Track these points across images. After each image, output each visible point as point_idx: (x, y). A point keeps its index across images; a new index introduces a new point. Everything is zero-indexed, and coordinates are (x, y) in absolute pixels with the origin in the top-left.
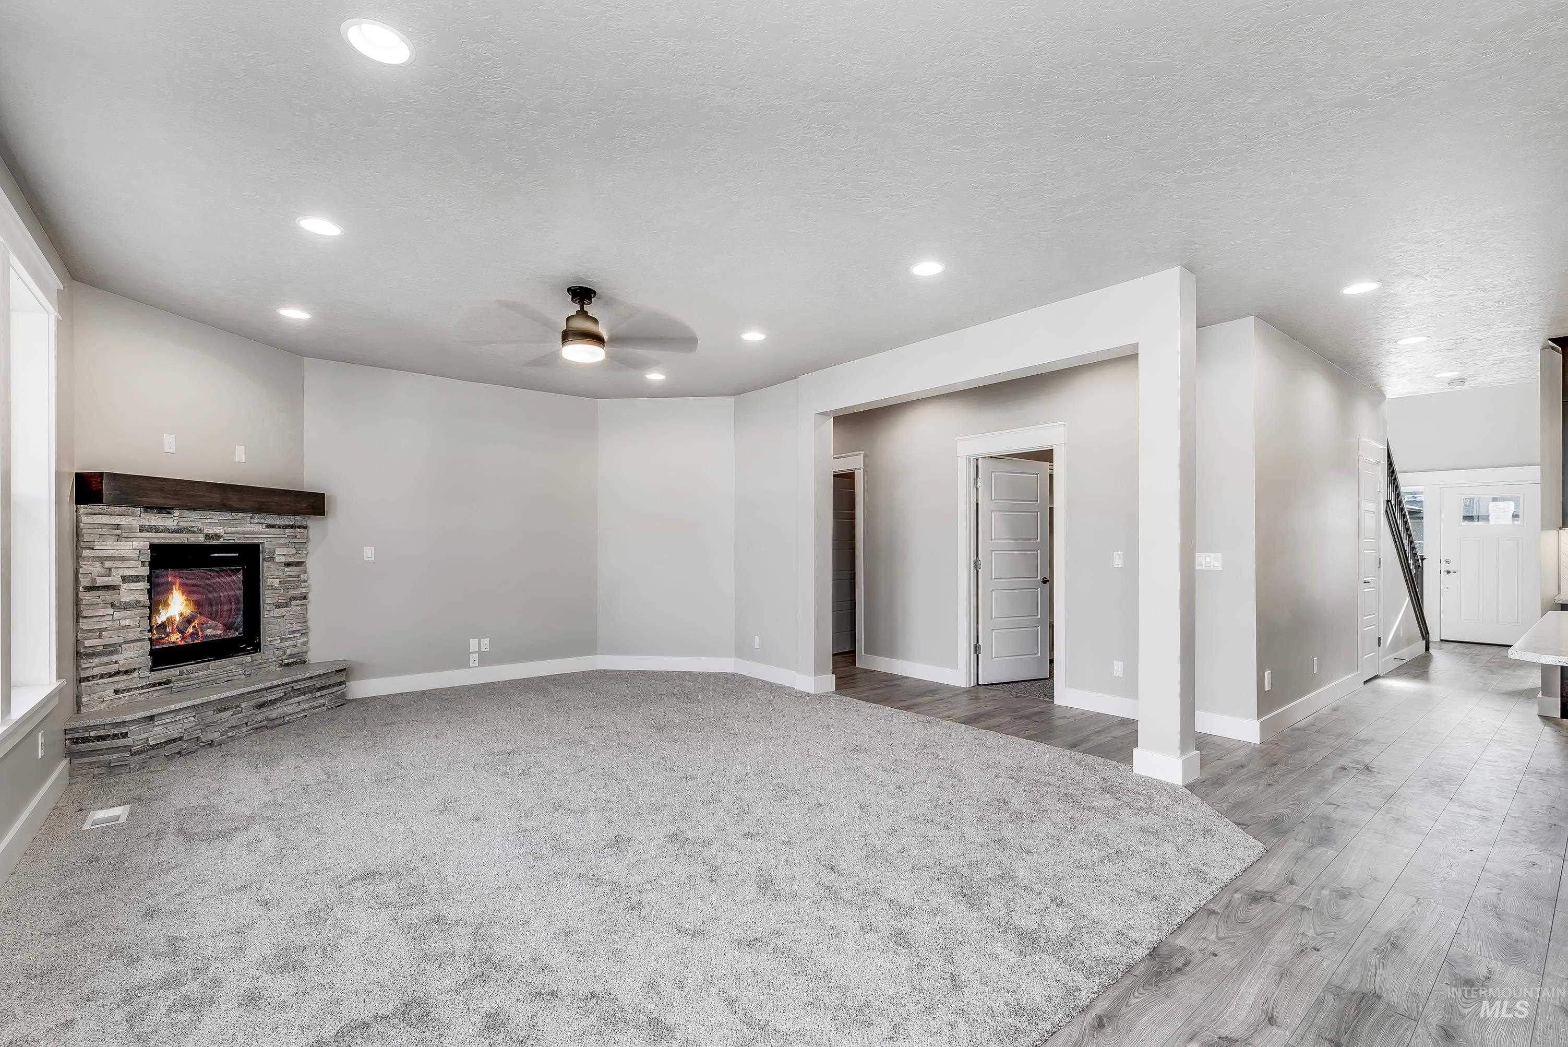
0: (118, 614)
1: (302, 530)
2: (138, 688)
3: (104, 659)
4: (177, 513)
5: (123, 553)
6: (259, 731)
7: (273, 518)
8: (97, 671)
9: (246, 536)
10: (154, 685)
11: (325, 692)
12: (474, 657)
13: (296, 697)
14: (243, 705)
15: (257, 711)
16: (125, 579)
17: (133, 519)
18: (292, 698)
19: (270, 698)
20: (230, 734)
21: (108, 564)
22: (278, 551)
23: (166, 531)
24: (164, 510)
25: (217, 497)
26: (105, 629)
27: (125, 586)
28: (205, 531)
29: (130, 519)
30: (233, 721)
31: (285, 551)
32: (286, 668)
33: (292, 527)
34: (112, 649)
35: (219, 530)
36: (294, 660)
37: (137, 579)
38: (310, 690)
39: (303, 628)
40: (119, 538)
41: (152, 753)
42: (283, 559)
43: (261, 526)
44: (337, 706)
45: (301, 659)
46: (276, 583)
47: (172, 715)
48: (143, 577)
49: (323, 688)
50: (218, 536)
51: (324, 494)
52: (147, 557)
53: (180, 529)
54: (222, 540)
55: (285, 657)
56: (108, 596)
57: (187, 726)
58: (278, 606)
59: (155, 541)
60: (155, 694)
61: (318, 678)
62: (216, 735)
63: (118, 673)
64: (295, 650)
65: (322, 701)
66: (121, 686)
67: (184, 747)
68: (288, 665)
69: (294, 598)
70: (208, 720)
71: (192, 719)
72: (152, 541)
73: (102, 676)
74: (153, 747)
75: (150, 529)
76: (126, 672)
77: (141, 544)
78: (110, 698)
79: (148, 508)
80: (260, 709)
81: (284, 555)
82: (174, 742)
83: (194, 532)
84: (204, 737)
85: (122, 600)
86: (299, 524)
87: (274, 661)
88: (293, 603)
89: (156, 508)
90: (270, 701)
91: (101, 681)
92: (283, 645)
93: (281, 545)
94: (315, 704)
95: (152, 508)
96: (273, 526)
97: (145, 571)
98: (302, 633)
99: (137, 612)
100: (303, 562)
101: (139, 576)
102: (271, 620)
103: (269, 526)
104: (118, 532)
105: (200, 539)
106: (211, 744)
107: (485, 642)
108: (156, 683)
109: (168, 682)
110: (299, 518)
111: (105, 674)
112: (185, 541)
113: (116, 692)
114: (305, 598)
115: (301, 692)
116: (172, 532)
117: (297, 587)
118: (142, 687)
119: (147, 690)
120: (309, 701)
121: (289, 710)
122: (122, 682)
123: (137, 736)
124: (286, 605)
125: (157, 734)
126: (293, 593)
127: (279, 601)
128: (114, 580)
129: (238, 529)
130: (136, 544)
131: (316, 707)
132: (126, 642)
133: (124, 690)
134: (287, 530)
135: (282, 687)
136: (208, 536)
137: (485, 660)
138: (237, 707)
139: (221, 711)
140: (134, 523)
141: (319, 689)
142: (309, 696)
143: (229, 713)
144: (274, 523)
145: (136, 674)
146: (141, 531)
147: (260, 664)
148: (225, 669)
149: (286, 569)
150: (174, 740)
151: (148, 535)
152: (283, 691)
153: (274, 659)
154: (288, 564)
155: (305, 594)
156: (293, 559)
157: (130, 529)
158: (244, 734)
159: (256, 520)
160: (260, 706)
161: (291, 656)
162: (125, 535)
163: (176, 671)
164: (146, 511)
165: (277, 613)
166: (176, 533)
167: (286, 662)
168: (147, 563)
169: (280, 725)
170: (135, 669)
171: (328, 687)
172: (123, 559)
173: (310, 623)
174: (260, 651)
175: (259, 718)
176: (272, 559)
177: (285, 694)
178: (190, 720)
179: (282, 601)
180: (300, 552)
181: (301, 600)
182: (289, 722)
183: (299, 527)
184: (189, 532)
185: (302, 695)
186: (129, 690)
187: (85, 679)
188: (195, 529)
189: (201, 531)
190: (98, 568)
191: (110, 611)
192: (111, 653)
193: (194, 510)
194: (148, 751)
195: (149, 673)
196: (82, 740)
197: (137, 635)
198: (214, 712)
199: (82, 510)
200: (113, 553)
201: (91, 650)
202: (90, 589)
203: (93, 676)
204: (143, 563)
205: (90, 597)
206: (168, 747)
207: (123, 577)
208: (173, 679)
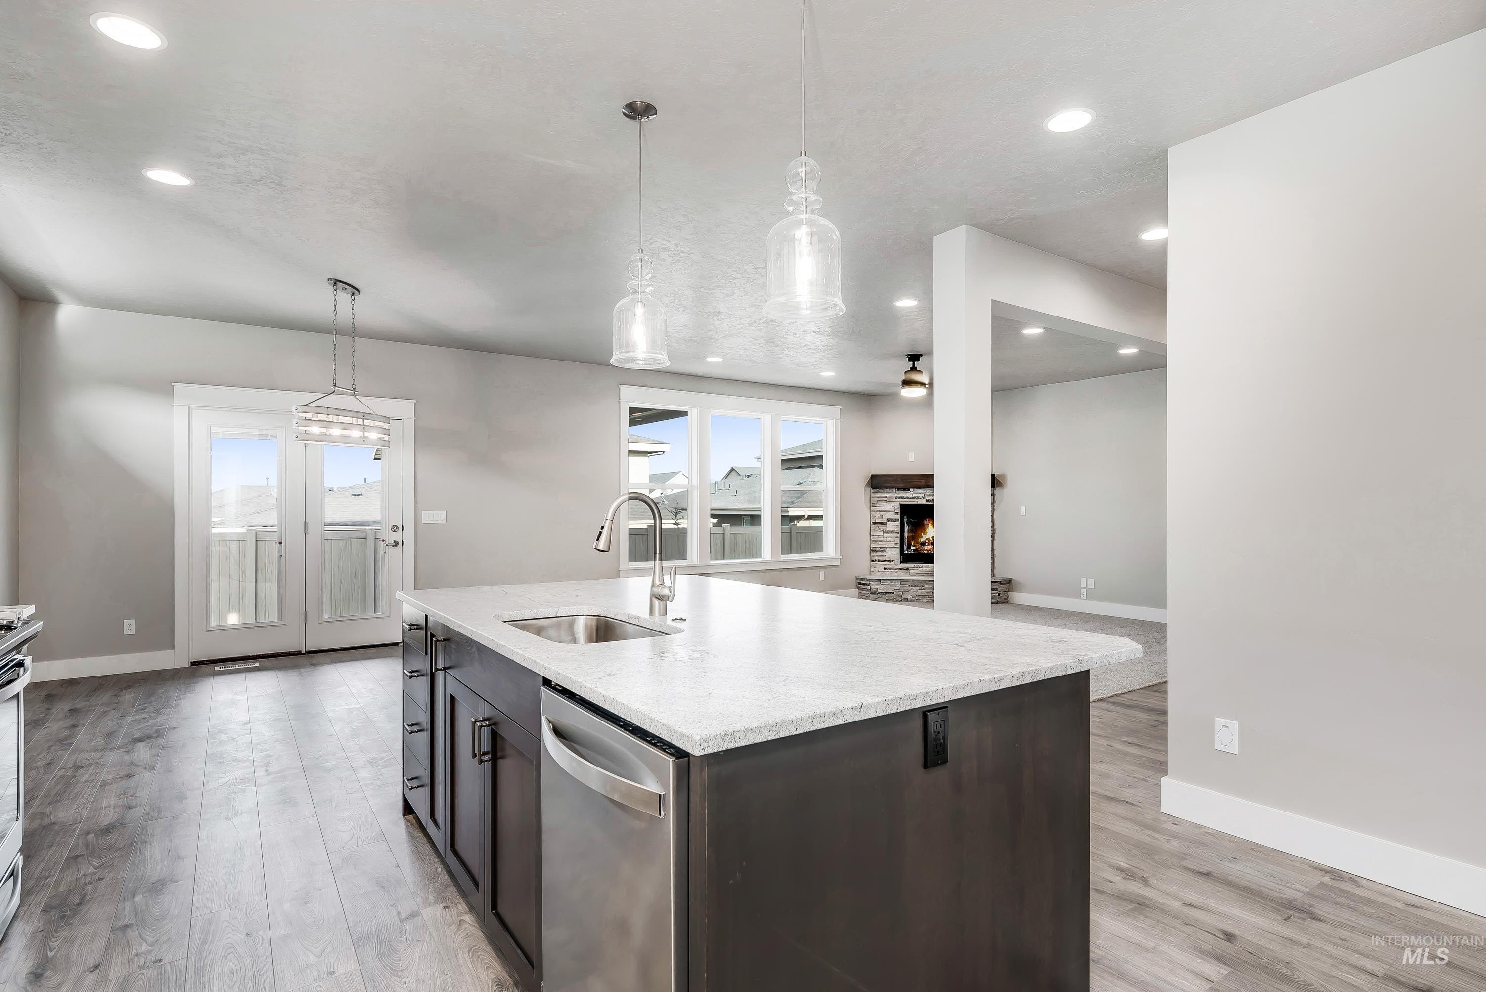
0: (885, 535)
2: (894, 569)
3: (880, 554)
4: (912, 490)
5: (888, 509)
8: (877, 558)
10: (901, 569)
12: (1083, 592)
14: (926, 586)
16: (888, 520)
17: (892, 493)
20: (917, 598)
21: (880, 513)
23: (907, 498)
24: (907, 489)
25: (923, 482)
26: (881, 541)
27: (888, 523)
28: (926, 498)
29: (890, 493)
30: (919, 592)
34: (883, 550)
37: (895, 520)
40: (887, 502)
41: (880, 596)
48: (898, 519)
50: (932, 501)
52: (898, 511)
53: (914, 498)
56: (881, 527)
57: (895, 588)
59: (902, 503)
60: (903, 573)
62: (910, 597)
63: (885, 561)
66: (887, 567)
67: (894, 597)
70: (906, 588)
72: (901, 503)
73: (879, 561)
74: (880, 593)
75: (899, 498)
76: (889, 561)
77: (895, 504)
78: (881, 571)
79: (899, 488)
83: (920, 499)
84: (904, 596)
85: (887, 529)
89: (903, 488)
91: (878, 563)
95: (901, 488)
97: (898, 517)
99: (893, 535)
104: (885, 499)
105: (923, 502)
106: (907, 600)
107: (1091, 581)
108: (903, 569)
109: (908, 569)
111: (881, 560)
112: (916, 503)
116: (910, 499)
118: (896, 569)
119: (898, 571)
122: (887, 565)
123: (874, 586)
125: (882, 588)
128: (884, 520)
130: (893, 505)
132: (888, 548)
133: (888, 569)
136: (927, 501)
137: (1091, 595)
138: (923, 586)
139: (914, 586)
140: (892, 495)
143: (918, 588)
145: (893, 563)
146: (895, 499)
150: (890, 593)
151: (898, 500)
157: (891, 498)
158: (925, 601)
162: (888, 500)
163: (913, 565)
164: (898, 490)
166: (912, 499)
168: (899, 514)
170: (893, 561)
172: (888, 511)
178: (898, 587)
184: (918, 499)
186: (890, 569)
187: (873, 561)
188: (921, 497)
189: (924, 498)
190: (878, 515)
191: (882, 533)
192: (882, 551)
193: (920, 488)
194: (878, 594)
195: (899, 563)
196: (860, 583)
197: (893, 545)
198: (909, 586)
199: (872, 491)
200: (883, 509)
201: (875, 549)
202: (875, 523)
203: (876, 560)
204: (896, 513)
205: (874, 527)
206: (887, 595)
207: (887, 519)
208: (910, 568)
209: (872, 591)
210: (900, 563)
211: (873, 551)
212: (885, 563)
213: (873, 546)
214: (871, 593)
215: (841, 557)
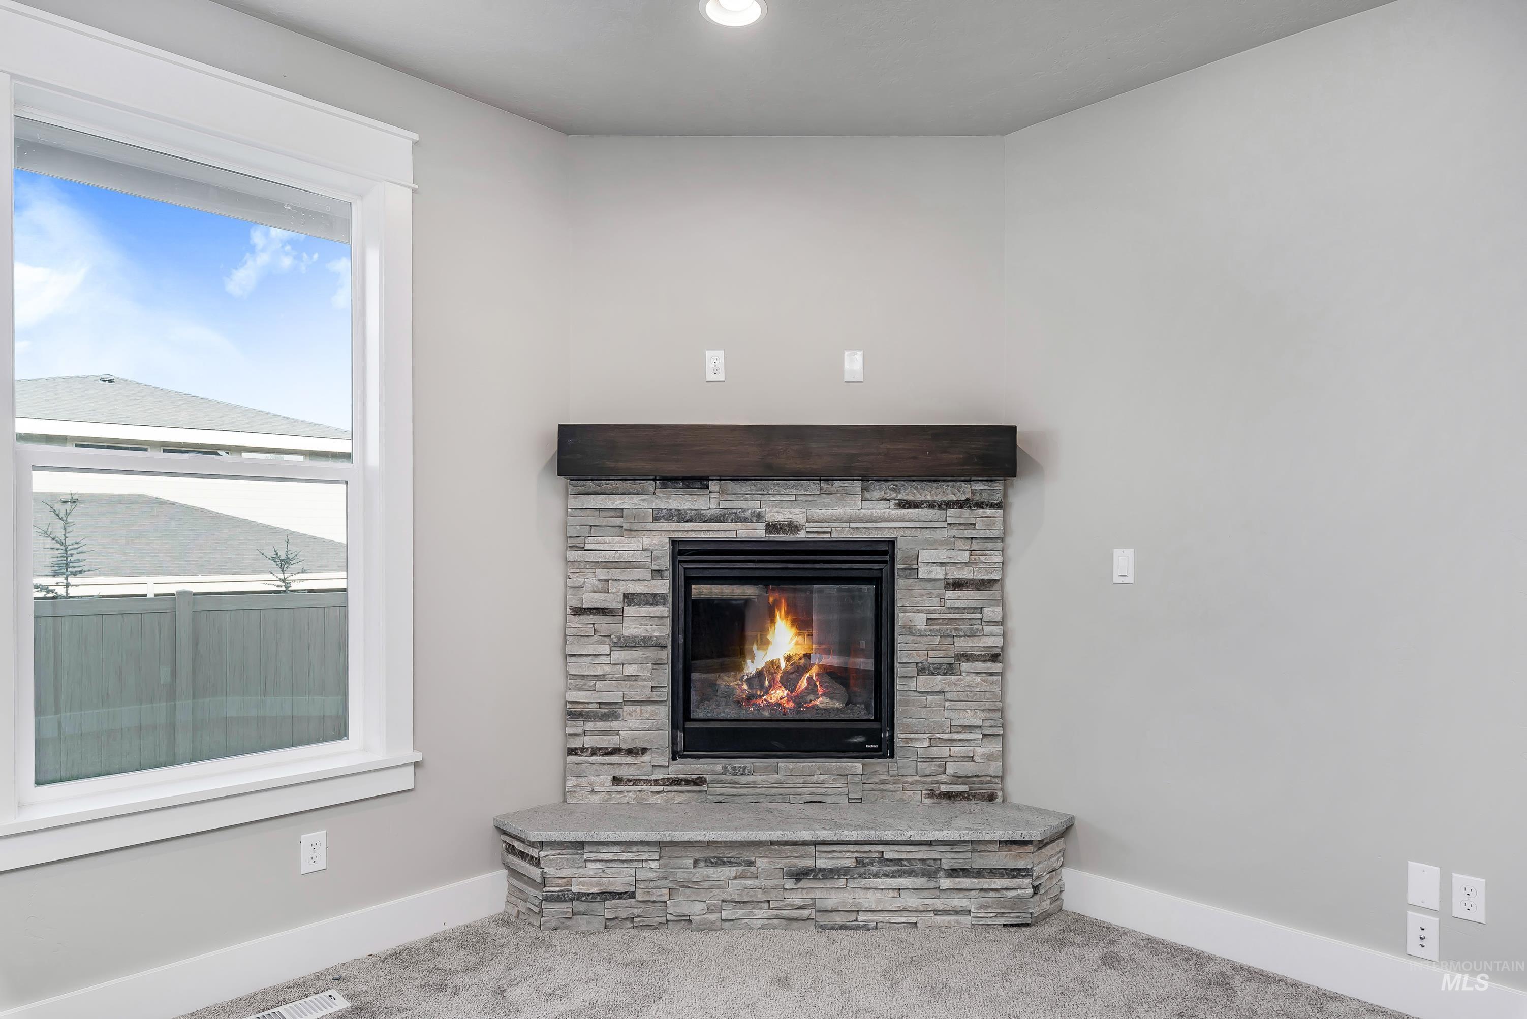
0: (617, 655)
1: (989, 512)
2: (650, 781)
3: (601, 725)
4: (714, 486)
5: (627, 557)
6: (795, 924)
7: (916, 488)
8: (589, 742)
9: (853, 525)
10: (677, 782)
11: (966, 882)
12: (1422, 924)
13: (886, 875)
14: (761, 863)
15: (790, 884)
16: (629, 599)
17: (644, 499)
18: (876, 876)
19: (821, 864)
20: (725, 914)
21: (602, 573)
22: (925, 556)
23: (699, 517)
24: (697, 481)
26: (601, 678)
27: (630, 611)
28: (768, 518)
29: (636, 499)
30: (734, 890)
31: (942, 555)
32: (944, 802)
33: (961, 505)
34: (609, 711)
35: (796, 515)
36: (964, 788)
37: (654, 599)
38: (930, 871)
39: (987, 723)
40: (622, 531)
41: (580, 906)
42: (939, 573)
43: (885, 504)
44: (1005, 925)
45: (985, 790)
46: (920, 621)
47: (616, 849)
48: (665, 596)
49: (965, 872)
50: (793, 527)
51: (1013, 429)
52: (665, 563)
53: (724, 515)
54: (802, 535)
55: (943, 778)
56: (604, 624)
57: (642, 875)
58: (933, 670)
59: (680, 536)
60: (679, 797)
61: (948, 848)
62: (698, 908)
63: (615, 751)
64: (968, 768)
65: (957, 902)
66: (623, 772)
67: (636, 912)
68: (949, 796)
69: (967, 657)
70: (681, 875)
71: (654, 865)
72: (675, 535)
73: (594, 752)
74: (579, 897)
75: (670, 515)
76: (630, 752)
77: (655, 540)
78: (603, 789)
79: (667, 481)
80: (798, 880)
81: (942, 564)
82: (620, 898)
83: (746, 520)
84: (675, 906)
85: (625, 633)
86: (985, 497)
87: (915, 783)
88: (965, 666)
89: (684, 479)
90: (821, 870)
91: (593, 759)
92: (935, 752)
93: (933, 545)
94: (939, 904)
95: (677, 481)
96: (916, 505)
97: (663, 586)
98: (985, 735)
99: (648, 654)
100: (998, 580)
101: (655, 595)
102: (914, 696)
103: (904, 505)
104: (618, 521)
105: (758, 532)
106: (686, 922)
108: (682, 780)
109: (699, 781)
110: (978, 486)
111: (600, 749)
112: (731, 536)
113: (616, 780)
114: (995, 658)
115: (902, 869)
116: (709, 520)
117: (972, 635)
118: (656, 781)
119: (660, 788)
120: (926, 893)
121: (869, 900)
122: (626, 766)
123: (558, 868)
124: (950, 669)
125: (589, 875)
126: (962, 644)
127: (930, 661)
128: (612, 600)
129: (839, 512)
130: (646, 541)
131: (947, 912)
132: (626, 702)
133: (629, 781)
134: (950, 512)
135: (857, 848)
136: (772, 528)
138: (750, 864)
139: (716, 864)
140: (644, 506)
141: (953, 873)
142: (920, 882)
143: (728, 872)
144: (920, 498)
145: (646, 758)
146: (656, 519)
147: (883, 782)
148: (809, 778)
149: (949, 594)
150: (620, 895)
151: (665, 525)
152: (856, 855)
153: (917, 778)
154: (958, 585)
155: (999, 650)
156: (966, 574)
157: (637, 516)
158: (759, 923)
159: (877, 494)
160: (800, 875)
161: (957, 778)
162: (626, 526)
163: (717, 765)
164: (664, 486)
165: (924, 682)
166: (716, 521)
167: (944, 788)
168: (668, 574)
169: (843, 927)
170: (644, 751)
171: (979, 873)
172: (629, 565)
173: (1013, 715)
174: (892, 756)
175: (797, 898)
176: (911, 571)
177: (859, 861)
178: (648, 867)
179: (937, 661)
180: (982, 558)
181: (984, 662)
182: (865, 927)
183: (980, 505)
184: (738, 519)
185: (911, 873)
186: (636, 782)
187: (572, 752)
188: (748, 514)
189: (759, 517)
190: (592, 578)
191: (605, 649)
192: (605, 717)
193: (746, 479)
194: (572, 900)
195: (664, 760)
196: (511, 849)
197: (646, 693)
198: (696, 862)
199: (570, 488)
200: (609, 556)
201: (579, 708)
202: (579, 611)
203: (583, 749)
204: (657, 573)
205: (579, 624)
206: (608, 903)
207: (626, 596)
208: (708, 777)
209: (550, 889)
210: (674, 759)
211: (574, 714)
212: (615, 759)
213: (572, 696)
214: (549, 899)
215: (418, 757)
